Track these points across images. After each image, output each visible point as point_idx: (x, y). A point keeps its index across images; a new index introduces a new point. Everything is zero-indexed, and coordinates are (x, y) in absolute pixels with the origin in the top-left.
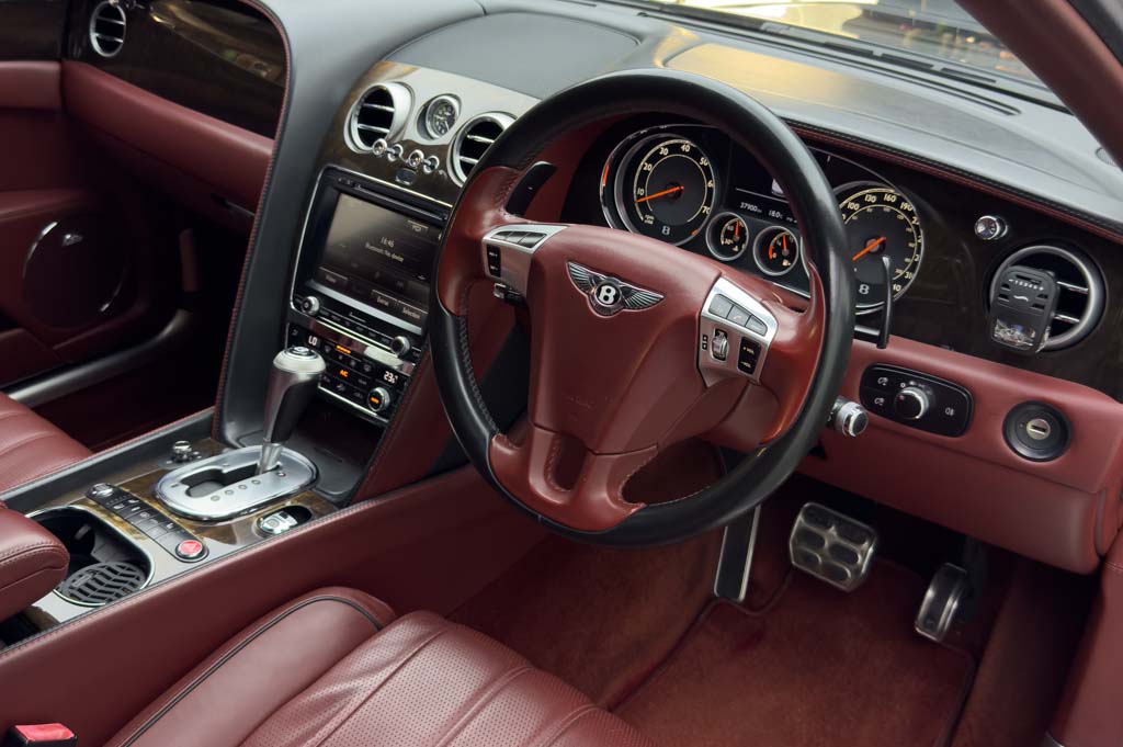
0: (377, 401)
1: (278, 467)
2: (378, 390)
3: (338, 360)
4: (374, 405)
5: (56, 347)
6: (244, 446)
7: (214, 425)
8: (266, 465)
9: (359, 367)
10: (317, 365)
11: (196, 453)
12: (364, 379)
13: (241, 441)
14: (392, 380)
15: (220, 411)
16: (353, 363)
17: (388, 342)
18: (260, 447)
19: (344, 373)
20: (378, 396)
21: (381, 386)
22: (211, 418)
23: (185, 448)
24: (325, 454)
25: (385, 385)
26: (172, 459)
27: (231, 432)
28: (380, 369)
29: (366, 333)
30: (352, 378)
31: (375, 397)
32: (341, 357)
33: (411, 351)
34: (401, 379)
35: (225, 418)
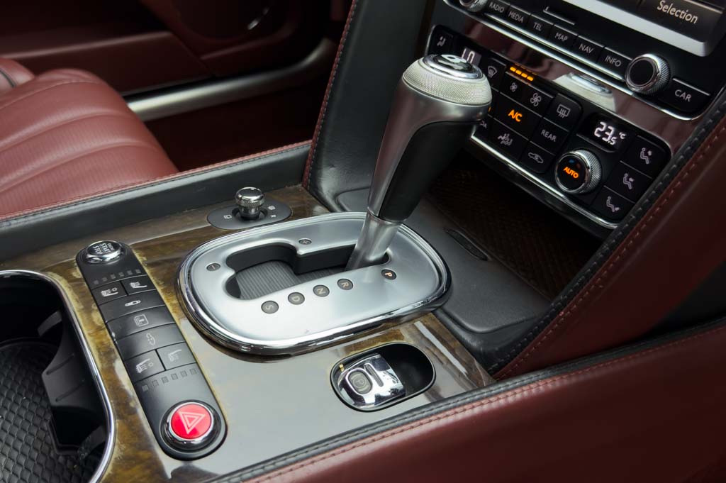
0: (575, 175)
1: (386, 258)
2: (582, 154)
3: (509, 92)
4: (567, 180)
5: (205, 57)
6: (343, 210)
7: (308, 167)
8: (368, 253)
9: (548, 107)
10: (478, 91)
11: (271, 208)
12: (552, 130)
13: (341, 198)
14: (610, 139)
15: (318, 149)
16: (536, 100)
17: (618, 63)
18: (364, 214)
19: (515, 115)
20: (579, 165)
21: (584, 147)
22: (305, 157)
23: (254, 199)
24: (461, 241)
25: (597, 147)
26: (234, 213)
27: (328, 182)
28: (588, 115)
29: (573, 44)
30: (530, 126)
31: (572, 167)
32: (514, 87)
33: (669, 87)
34: (634, 138)
35: (324, 159)
